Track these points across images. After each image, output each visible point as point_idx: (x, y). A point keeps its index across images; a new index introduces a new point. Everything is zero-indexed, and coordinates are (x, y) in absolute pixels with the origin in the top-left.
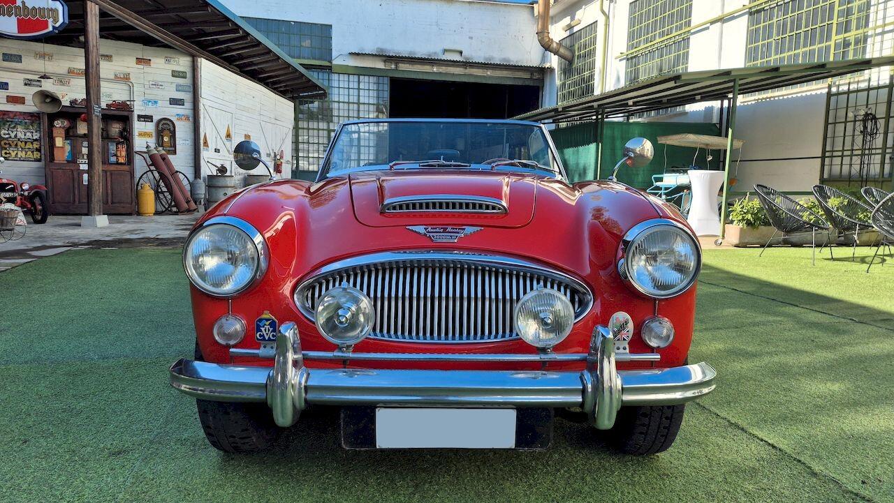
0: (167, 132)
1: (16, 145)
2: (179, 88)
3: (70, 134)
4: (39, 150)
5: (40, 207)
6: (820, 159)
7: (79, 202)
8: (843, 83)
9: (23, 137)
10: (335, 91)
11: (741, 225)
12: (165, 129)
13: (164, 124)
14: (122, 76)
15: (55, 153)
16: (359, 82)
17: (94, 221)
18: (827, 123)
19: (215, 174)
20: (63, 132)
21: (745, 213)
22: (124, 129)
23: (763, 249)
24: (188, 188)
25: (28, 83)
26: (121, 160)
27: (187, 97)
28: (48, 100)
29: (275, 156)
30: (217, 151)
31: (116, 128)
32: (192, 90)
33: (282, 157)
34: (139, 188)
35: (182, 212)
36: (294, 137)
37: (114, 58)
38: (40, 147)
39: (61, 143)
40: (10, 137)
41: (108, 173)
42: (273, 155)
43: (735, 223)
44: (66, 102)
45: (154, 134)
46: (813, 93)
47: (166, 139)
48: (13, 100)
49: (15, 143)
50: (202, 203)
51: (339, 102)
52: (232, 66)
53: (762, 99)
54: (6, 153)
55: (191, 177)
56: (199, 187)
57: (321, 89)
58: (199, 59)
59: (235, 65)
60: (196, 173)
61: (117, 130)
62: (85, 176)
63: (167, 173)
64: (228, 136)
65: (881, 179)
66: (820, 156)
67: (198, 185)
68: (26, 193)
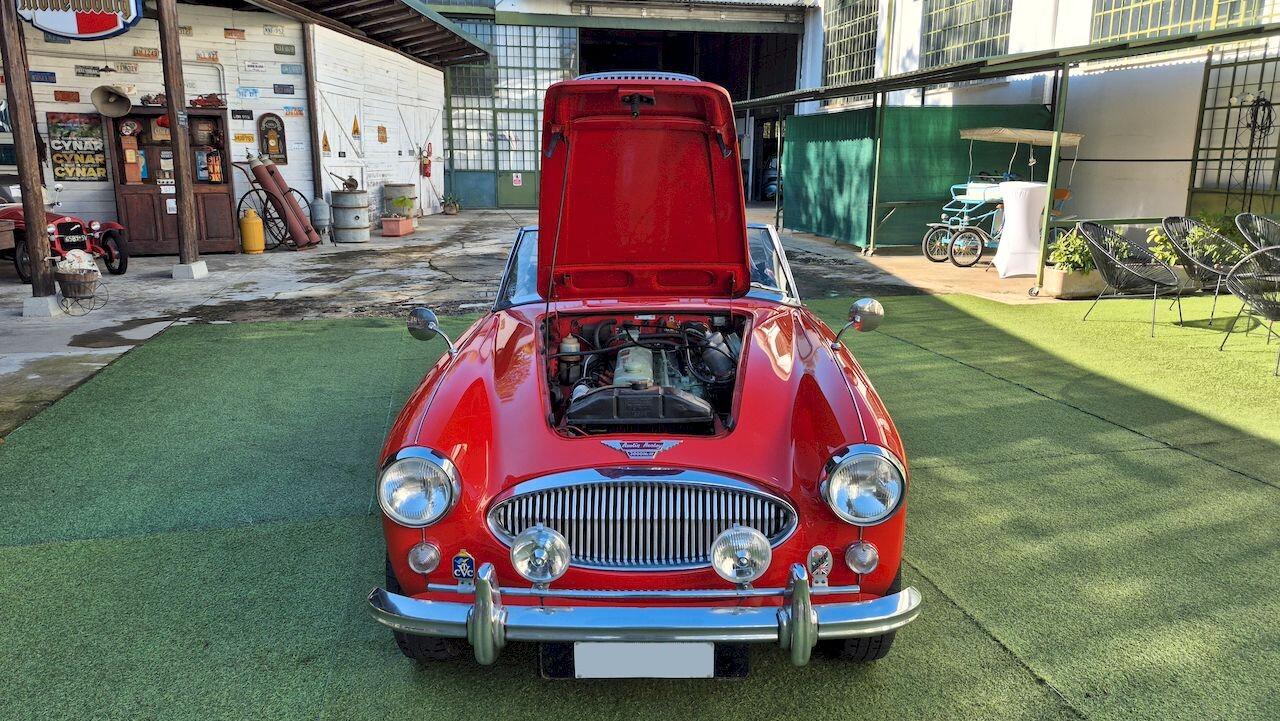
0: (272, 133)
1: (73, 159)
2: (286, 69)
3: (143, 141)
4: (103, 165)
5: (117, 253)
6: (1190, 163)
7: (164, 239)
8: (1229, 51)
9: (81, 148)
10: (501, 51)
11: (1065, 268)
12: (270, 129)
13: (268, 122)
14: (207, 56)
15: (126, 171)
16: (535, 37)
17: (190, 271)
18: (1202, 109)
19: (341, 189)
20: (134, 140)
21: (1071, 253)
22: (216, 133)
23: (1094, 301)
24: (306, 211)
25: (82, 72)
26: (215, 178)
27: (297, 81)
28: (112, 100)
29: (421, 153)
30: (342, 155)
31: (204, 131)
32: (303, 71)
33: (429, 154)
34: (241, 214)
35: (302, 246)
36: (445, 121)
37: (194, 31)
38: (105, 161)
39: (134, 157)
40: (64, 148)
41: (199, 197)
42: (417, 151)
43: (1058, 265)
44: (136, 101)
45: (256, 137)
46: (1188, 61)
47: (272, 143)
48: (63, 96)
49: (71, 157)
50: (327, 230)
51: (507, 68)
52: (356, 30)
53: (1114, 68)
54: (60, 172)
55: (309, 194)
56: (322, 210)
57: (480, 50)
58: (311, 26)
59: (361, 29)
60: (315, 189)
61: (205, 133)
62: (171, 204)
63: (278, 193)
64: (356, 131)
65: (1272, 192)
66: (1190, 158)
67: (320, 208)
68: (97, 235)
